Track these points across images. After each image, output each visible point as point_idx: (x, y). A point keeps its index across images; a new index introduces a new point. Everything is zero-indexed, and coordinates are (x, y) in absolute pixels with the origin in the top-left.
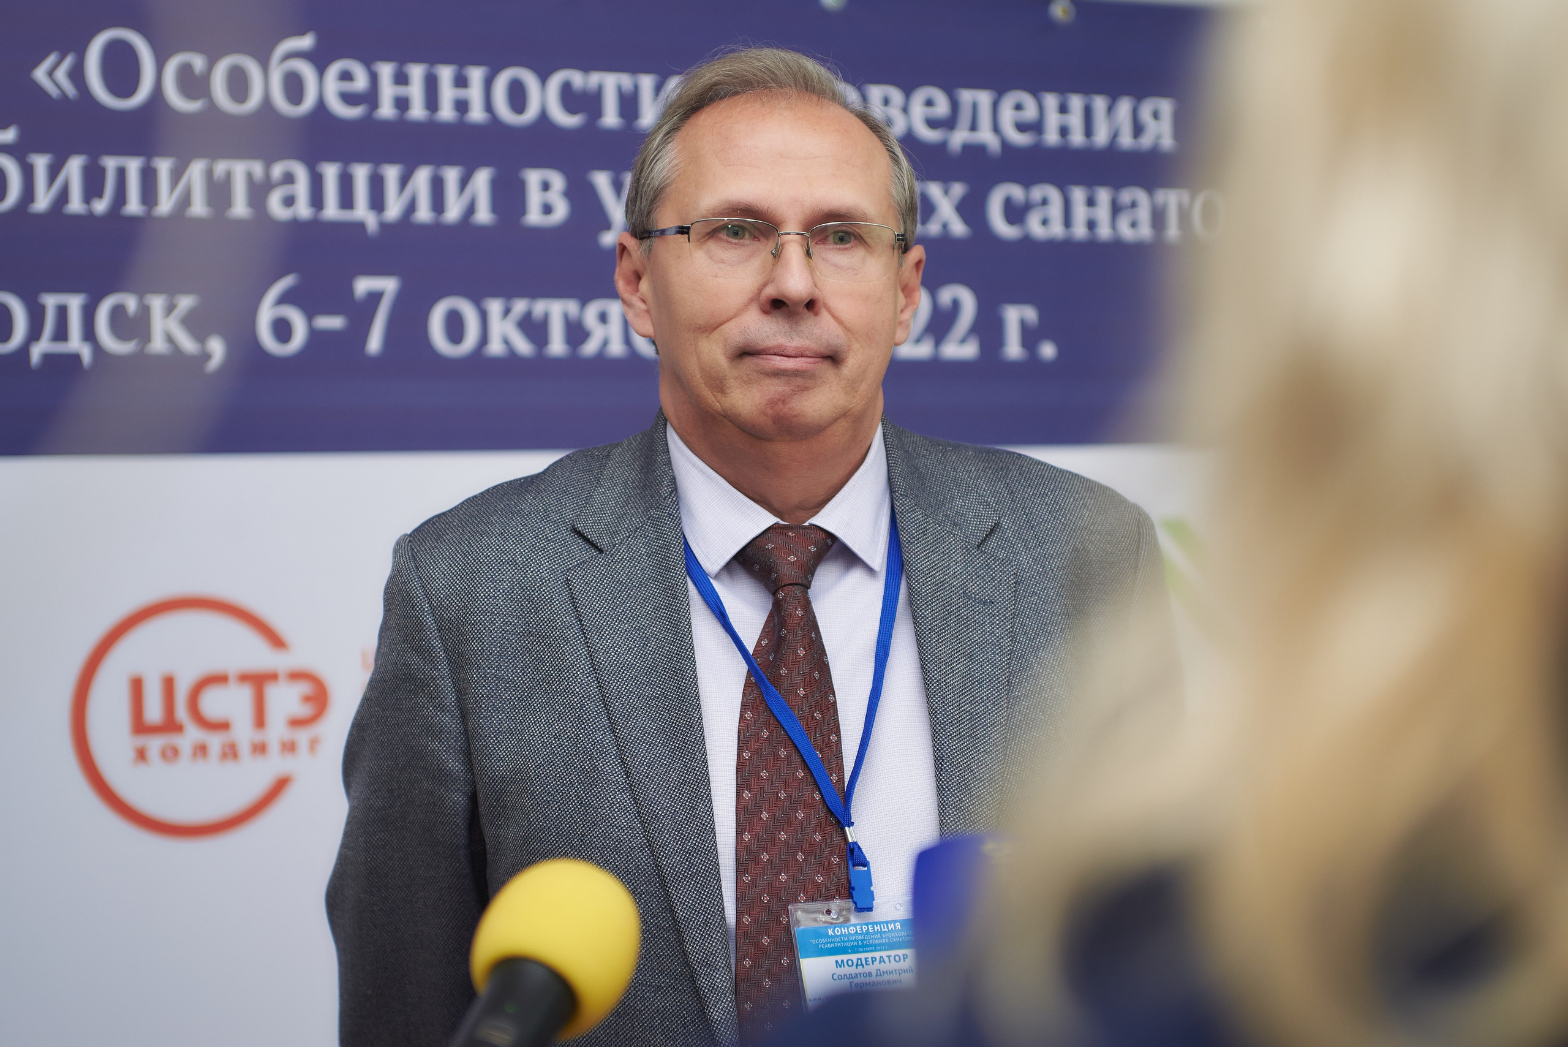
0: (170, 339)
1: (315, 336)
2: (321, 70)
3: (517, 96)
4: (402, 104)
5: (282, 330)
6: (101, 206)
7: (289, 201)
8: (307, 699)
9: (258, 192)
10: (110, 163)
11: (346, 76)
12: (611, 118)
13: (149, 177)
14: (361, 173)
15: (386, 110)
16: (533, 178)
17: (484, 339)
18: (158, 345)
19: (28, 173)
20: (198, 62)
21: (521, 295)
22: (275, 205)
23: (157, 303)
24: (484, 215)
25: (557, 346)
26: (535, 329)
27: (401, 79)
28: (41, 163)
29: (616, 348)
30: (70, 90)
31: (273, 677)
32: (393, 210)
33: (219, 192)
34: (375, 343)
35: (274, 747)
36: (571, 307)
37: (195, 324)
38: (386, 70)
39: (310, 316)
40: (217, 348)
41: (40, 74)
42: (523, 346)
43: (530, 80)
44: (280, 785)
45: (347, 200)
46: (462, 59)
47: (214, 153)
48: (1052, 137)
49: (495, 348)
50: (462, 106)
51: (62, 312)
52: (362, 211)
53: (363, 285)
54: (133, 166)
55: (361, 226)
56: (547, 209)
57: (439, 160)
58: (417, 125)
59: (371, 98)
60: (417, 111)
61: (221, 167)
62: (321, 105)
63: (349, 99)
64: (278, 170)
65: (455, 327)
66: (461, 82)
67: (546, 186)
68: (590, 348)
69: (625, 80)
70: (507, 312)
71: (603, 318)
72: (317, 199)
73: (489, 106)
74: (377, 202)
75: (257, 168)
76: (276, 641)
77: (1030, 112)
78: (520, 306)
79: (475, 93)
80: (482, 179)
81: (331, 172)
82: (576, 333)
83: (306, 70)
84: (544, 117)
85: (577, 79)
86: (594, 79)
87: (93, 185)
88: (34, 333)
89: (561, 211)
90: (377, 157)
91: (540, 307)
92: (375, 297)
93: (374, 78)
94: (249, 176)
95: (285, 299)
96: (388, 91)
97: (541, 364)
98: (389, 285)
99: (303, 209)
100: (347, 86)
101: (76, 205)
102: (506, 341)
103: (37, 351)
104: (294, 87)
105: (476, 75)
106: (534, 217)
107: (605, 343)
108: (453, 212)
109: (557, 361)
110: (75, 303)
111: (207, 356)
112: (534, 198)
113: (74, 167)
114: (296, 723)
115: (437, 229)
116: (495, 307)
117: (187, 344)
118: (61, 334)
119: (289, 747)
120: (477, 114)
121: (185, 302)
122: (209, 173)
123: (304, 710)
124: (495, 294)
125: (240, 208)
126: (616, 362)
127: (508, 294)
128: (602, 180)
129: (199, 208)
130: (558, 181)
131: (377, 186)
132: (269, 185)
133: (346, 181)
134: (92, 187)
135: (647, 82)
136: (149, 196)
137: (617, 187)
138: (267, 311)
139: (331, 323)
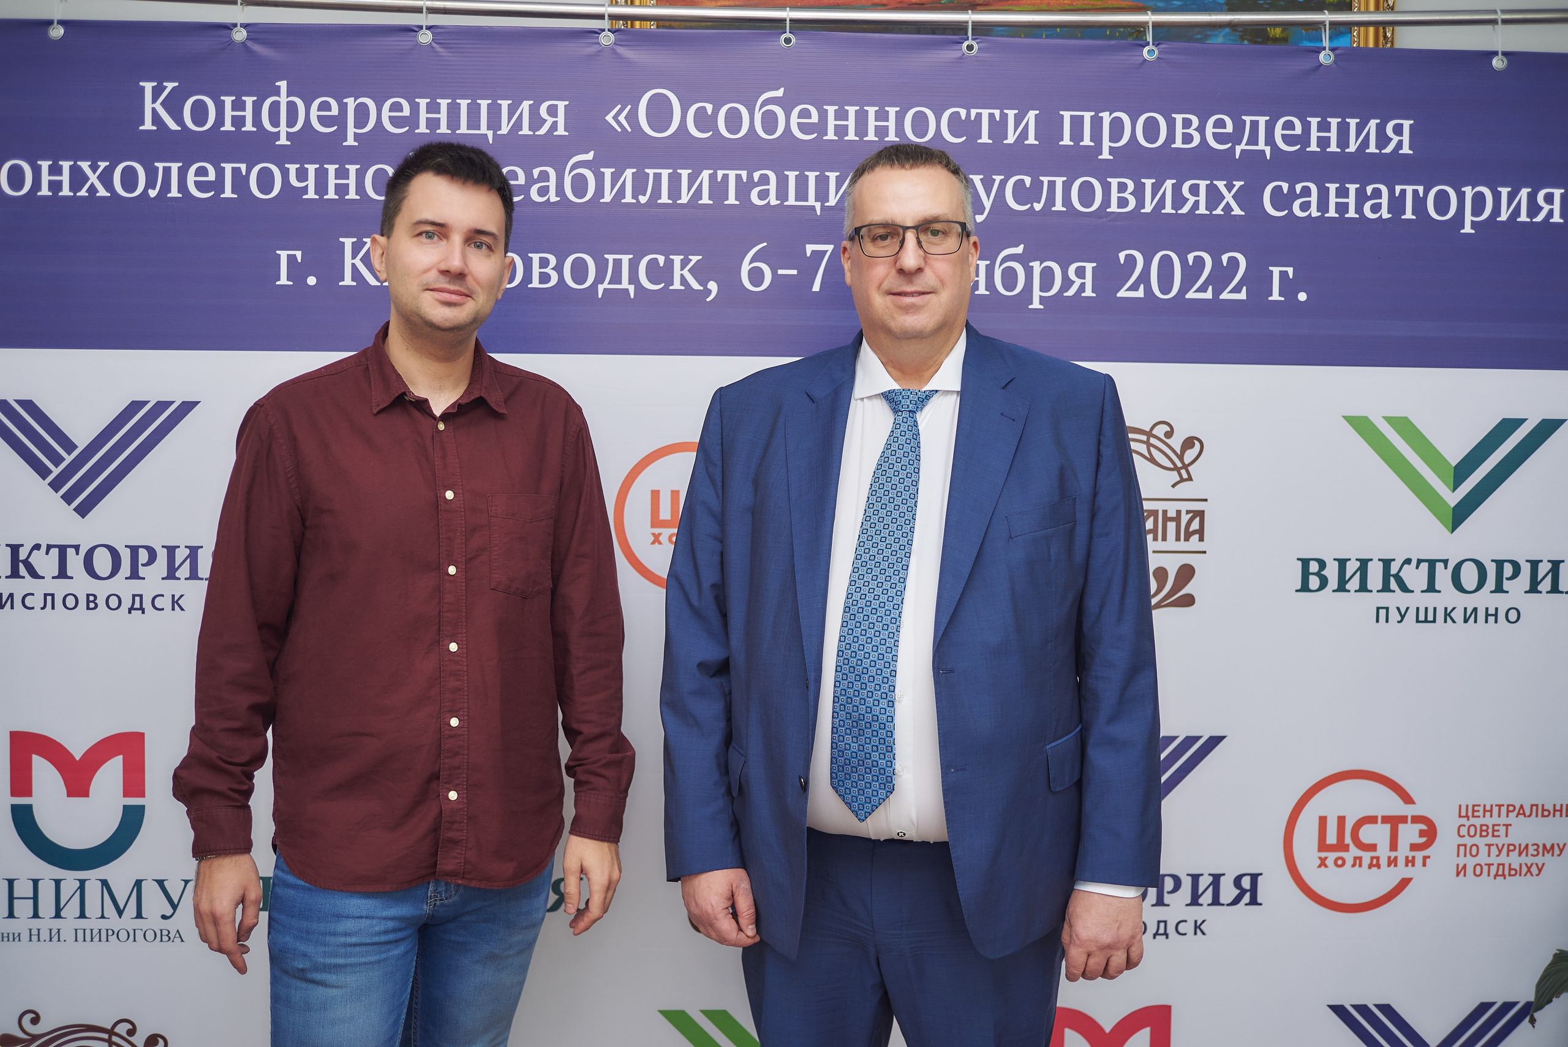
0: (683, 280)
1: (778, 281)
2: (788, 111)
3: (920, 124)
4: (841, 131)
5: (756, 276)
6: (643, 199)
7: (763, 195)
9: (743, 190)
10: (651, 172)
11: (805, 114)
12: (985, 138)
13: (675, 180)
14: (812, 176)
15: (831, 135)
18: (677, 285)
19: (600, 179)
20: (709, 108)
22: (754, 197)
23: (677, 259)
27: (842, 115)
28: (608, 172)
29: (983, 290)
30: (628, 127)
32: (832, 200)
33: (719, 189)
34: (816, 288)
37: (700, 273)
38: (832, 110)
39: (775, 268)
40: (713, 286)
41: (609, 118)
43: (928, 114)
45: (802, 194)
46: (883, 102)
47: (717, 165)
48: (1314, 147)
50: (882, 132)
51: (618, 263)
52: (812, 201)
53: (810, 248)
54: (665, 173)
55: (811, 210)
58: (851, 145)
59: (821, 127)
60: (851, 136)
61: (720, 173)
62: (788, 133)
63: (806, 128)
64: (757, 175)
66: (882, 116)
69: (997, 113)
72: (782, 194)
73: (900, 132)
74: (822, 195)
75: (744, 174)
77: (1297, 130)
79: (891, 124)
83: (779, 111)
84: (938, 138)
85: (961, 113)
86: (974, 112)
88: (599, 279)
90: (822, 168)
92: (818, 256)
93: (823, 115)
94: (739, 179)
95: (759, 257)
96: (832, 123)
98: (829, 248)
99: (773, 201)
100: (805, 121)
101: (628, 199)
103: (601, 288)
104: (770, 121)
105: (892, 111)
110: (625, 259)
111: (707, 292)
113: (629, 174)
117: (696, 286)
118: (616, 278)
121: (695, 259)
122: (713, 177)
125: (732, 200)
126: (982, 298)
128: (978, 181)
129: (706, 199)
131: (822, 182)
132: (751, 184)
133: (802, 182)
134: (639, 187)
135: (1011, 114)
136: (675, 192)
137: (988, 184)
138: (747, 265)
139: (790, 272)
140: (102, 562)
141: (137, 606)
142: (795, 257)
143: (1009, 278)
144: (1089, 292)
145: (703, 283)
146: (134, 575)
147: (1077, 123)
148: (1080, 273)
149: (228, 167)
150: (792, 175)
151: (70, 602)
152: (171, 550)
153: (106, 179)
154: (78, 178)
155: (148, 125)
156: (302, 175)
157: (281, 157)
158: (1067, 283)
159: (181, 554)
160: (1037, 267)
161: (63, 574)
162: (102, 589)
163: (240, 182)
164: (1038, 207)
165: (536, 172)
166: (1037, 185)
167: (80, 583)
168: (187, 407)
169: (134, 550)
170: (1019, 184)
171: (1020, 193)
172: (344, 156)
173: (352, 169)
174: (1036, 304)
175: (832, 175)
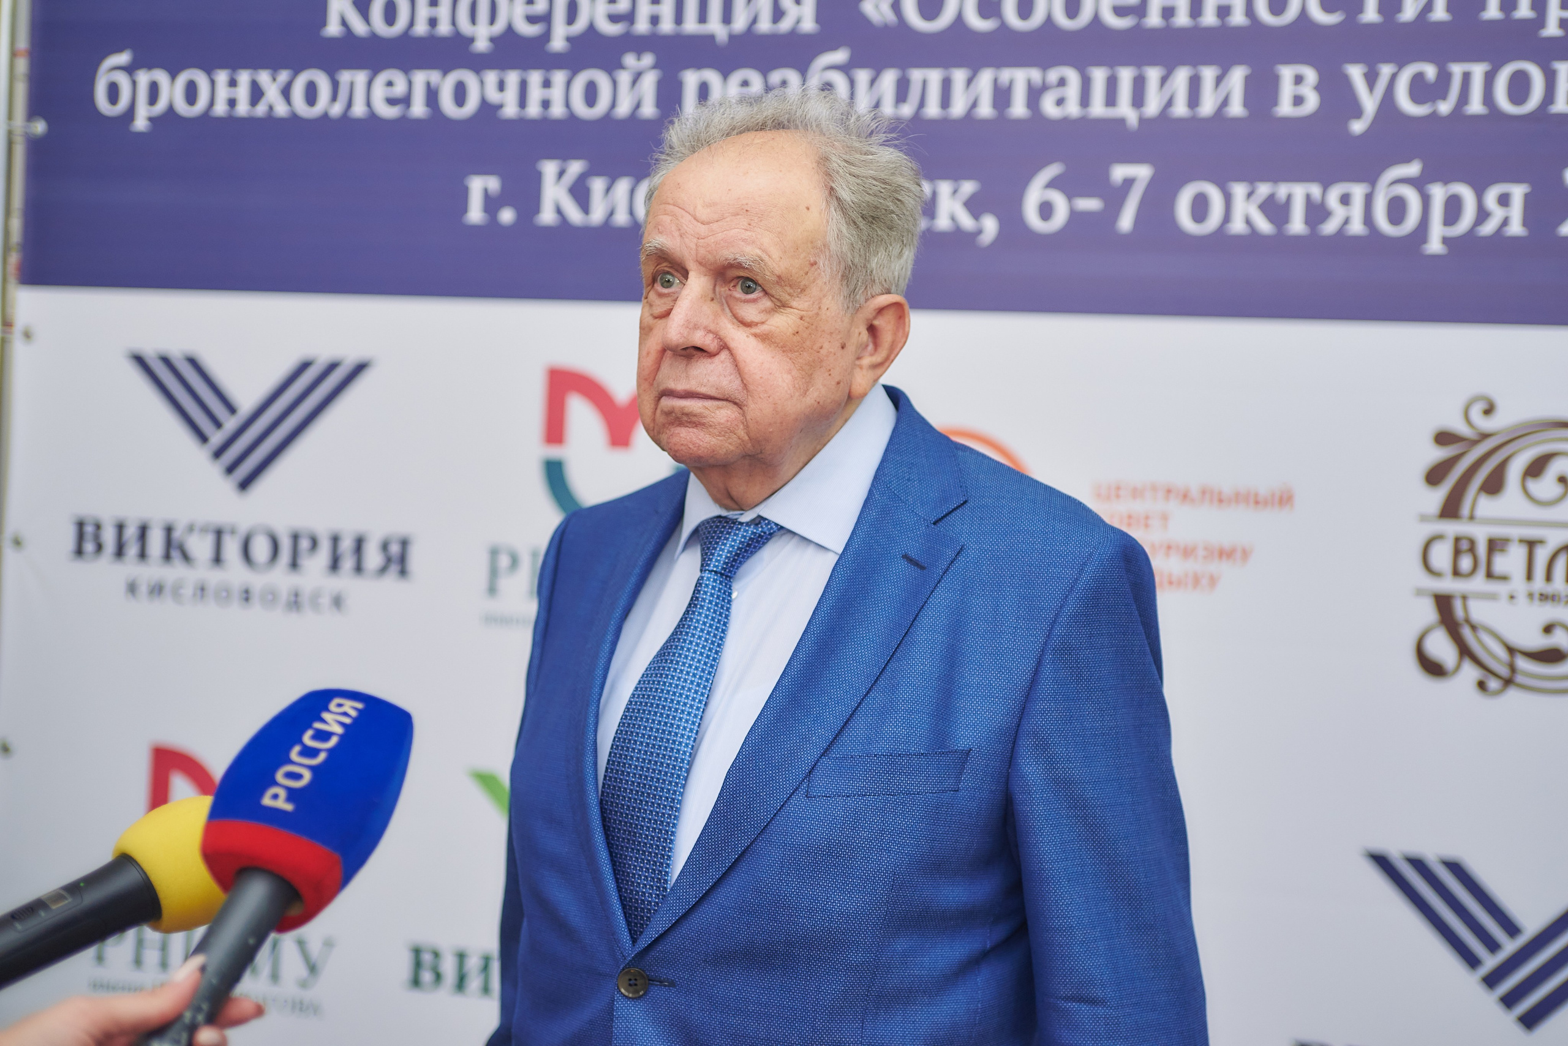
0: (952, 218)
1: (1075, 216)
4: (1169, 13)
5: (1046, 210)
6: (907, 110)
7: (1060, 102)
9: (1035, 94)
10: (916, 75)
12: (1370, 14)
13: (946, 86)
14: (1126, 75)
15: (1153, 19)
16: (1287, 73)
17: (1227, 217)
18: (943, 223)
19: (853, 85)
21: (1264, 179)
22: (1048, 105)
23: (945, 188)
24: (1236, 108)
25: (1297, 225)
26: (1276, 210)
28: (863, 76)
29: (1357, 227)
30: (890, 16)
32: (1152, 107)
33: (1002, 96)
34: (1126, 221)
36: (1315, 190)
37: (974, 206)
39: (1071, 199)
40: (990, 226)
42: (1264, 226)
45: (1111, 100)
47: (998, 63)
49: (1238, 226)
50: (1224, 12)
52: (1125, 109)
53: (1119, 172)
54: (934, 77)
55: (1121, 122)
56: (1298, 100)
57: (1196, 59)
58: (1183, 31)
59: (1141, 9)
60: (1181, 19)
61: (1005, 75)
62: (1097, 19)
63: (1120, 11)
64: (1053, 75)
65: (1200, 208)
67: (1299, 80)
68: (1330, 227)
70: (1250, 194)
71: (1345, 200)
72: (1085, 100)
73: (1250, 10)
74: (1138, 100)
75: (1035, 74)
78: (1264, 189)
80: (1237, 76)
81: (1099, 75)
82: (1317, 212)
84: (1303, 16)
87: (902, 92)
89: (1312, 101)
90: (1139, 61)
91: (1282, 190)
92: (1129, 183)
94: (1029, 81)
95: (1052, 184)
96: (1156, 3)
97: (1281, 242)
98: (1142, 172)
99: (1073, 109)
101: (888, 110)
102: (1248, 221)
106: (1285, 108)
107: (1347, 221)
108: (1208, 106)
109: (1296, 239)
111: (980, 232)
112: (1287, 90)
113: (889, 79)
115: (1193, 122)
116: (1239, 190)
117: (966, 221)
120: (1238, 18)
121: (968, 187)
122: (996, 81)
124: (1239, 179)
125: (1019, 108)
126: (1355, 240)
127: (1252, 178)
128: (1356, 73)
129: (985, 110)
130: (1311, 75)
131: (1139, 85)
132: (1045, 88)
133: (1112, 84)
134: (902, 95)
136: (946, 101)
137: (1371, 79)
138: (1034, 195)
139: (1090, 204)
140: (261, 549)
141: (295, 602)
142: (1099, 185)
143: (1397, 210)
144: (1516, 228)
145: (976, 215)
146: (294, 565)
148: (1504, 200)
149: (420, 78)
151: (224, 595)
152: (335, 540)
153: (286, 92)
154: (256, 93)
155: (333, 29)
156: (501, 86)
157: (479, 64)
158: (1483, 215)
159: (346, 545)
160: (1438, 193)
161: (217, 559)
162: (258, 581)
163: (432, 96)
164: (1445, 108)
165: (776, 77)
166: (1444, 78)
167: (235, 572)
168: (360, 368)
169: (295, 538)
170: (1418, 80)
171: (1420, 90)
172: (549, 62)
173: (559, 77)
174: (1435, 245)
175: (1153, 74)
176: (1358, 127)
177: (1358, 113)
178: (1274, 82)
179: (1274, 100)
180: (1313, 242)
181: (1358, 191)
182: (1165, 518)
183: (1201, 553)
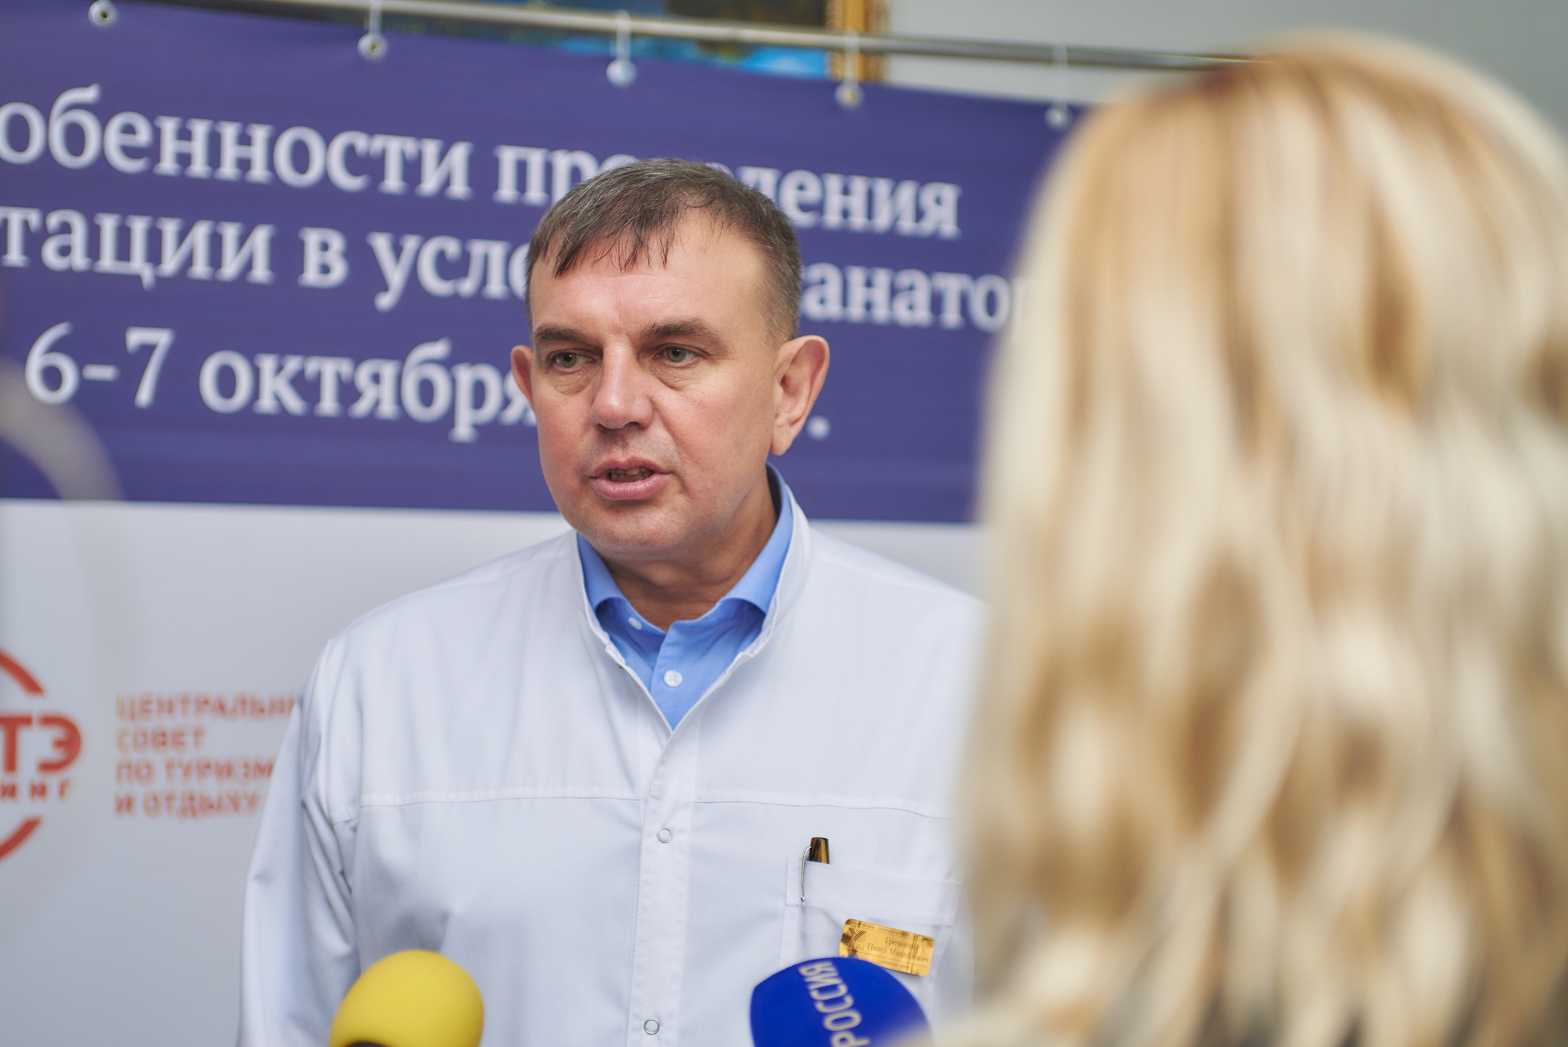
1: (85, 386)
2: (104, 124)
3: (300, 157)
4: (184, 159)
5: (52, 377)
7: (65, 251)
8: (59, 744)
9: (34, 241)
11: (129, 130)
12: (393, 182)
14: (139, 226)
15: (168, 165)
16: (312, 238)
17: (256, 394)
21: (295, 352)
22: (50, 254)
24: (261, 273)
25: (328, 405)
26: (308, 388)
27: (184, 135)
29: (388, 409)
31: (26, 721)
32: (170, 264)
34: (145, 395)
35: (24, 790)
36: (345, 366)
38: (169, 126)
39: (80, 365)
42: (294, 404)
43: (314, 141)
44: (28, 828)
45: (123, 252)
46: (246, 118)
48: (832, 218)
49: (266, 404)
50: (244, 164)
52: (138, 264)
53: (136, 337)
55: (137, 279)
56: (325, 269)
57: (218, 216)
58: (198, 181)
59: (153, 152)
60: (199, 168)
62: (102, 156)
63: (130, 152)
64: (54, 220)
65: (226, 382)
66: (244, 140)
67: (325, 247)
68: (361, 408)
69: (409, 145)
70: (279, 369)
71: (376, 378)
72: (93, 250)
73: (271, 165)
74: (154, 255)
75: (34, 217)
76: (32, 686)
77: (812, 193)
78: (293, 364)
79: (258, 152)
80: (261, 237)
82: (348, 392)
83: (89, 123)
84: (326, 178)
85: (362, 142)
86: (378, 143)
89: (339, 272)
90: (156, 211)
91: (312, 366)
92: (147, 350)
93: (157, 133)
94: (26, 224)
95: (55, 347)
96: (170, 146)
97: (311, 422)
98: (162, 338)
99: (79, 260)
100: (129, 140)
102: (277, 398)
104: (75, 138)
105: (260, 134)
106: (311, 276)
107: (377, 403)
108: (230, 268)
109: (327, 420)
112: (313, 258)
114: (47, 767)
115: (213, 285)
116: (267, 364)
119: (39, 791)
120: (259, 173)
123: (54, 755)
124: (268, 351)
125: (15, 257)
126: (386, 423)
127: (282, 351)
128: (381, 243)
130: (337, 242)
131: (154, 239)
132: (45, 233)
133: (124, 236)
135: (431, 148)
137: (397, 250)
138: (37, 359)
139: (103, 373)
142: (111, 350)
143: (426, 392)
147: (522, 168)
150: (108, 224)
158: (506, 402)
160: (466, 375)
164: (467, 286)
166: (466, 256)
170: (442, 254)
171: (444, 267)
174: (463, 431)
175: (170, 228)
176: (385, 301)
177: (384, 287)
178: (299, 248)
179: (300, 268)
180: (344, 424)
181: (388, 370)
182: (198, 734)
183: (239, 771)
